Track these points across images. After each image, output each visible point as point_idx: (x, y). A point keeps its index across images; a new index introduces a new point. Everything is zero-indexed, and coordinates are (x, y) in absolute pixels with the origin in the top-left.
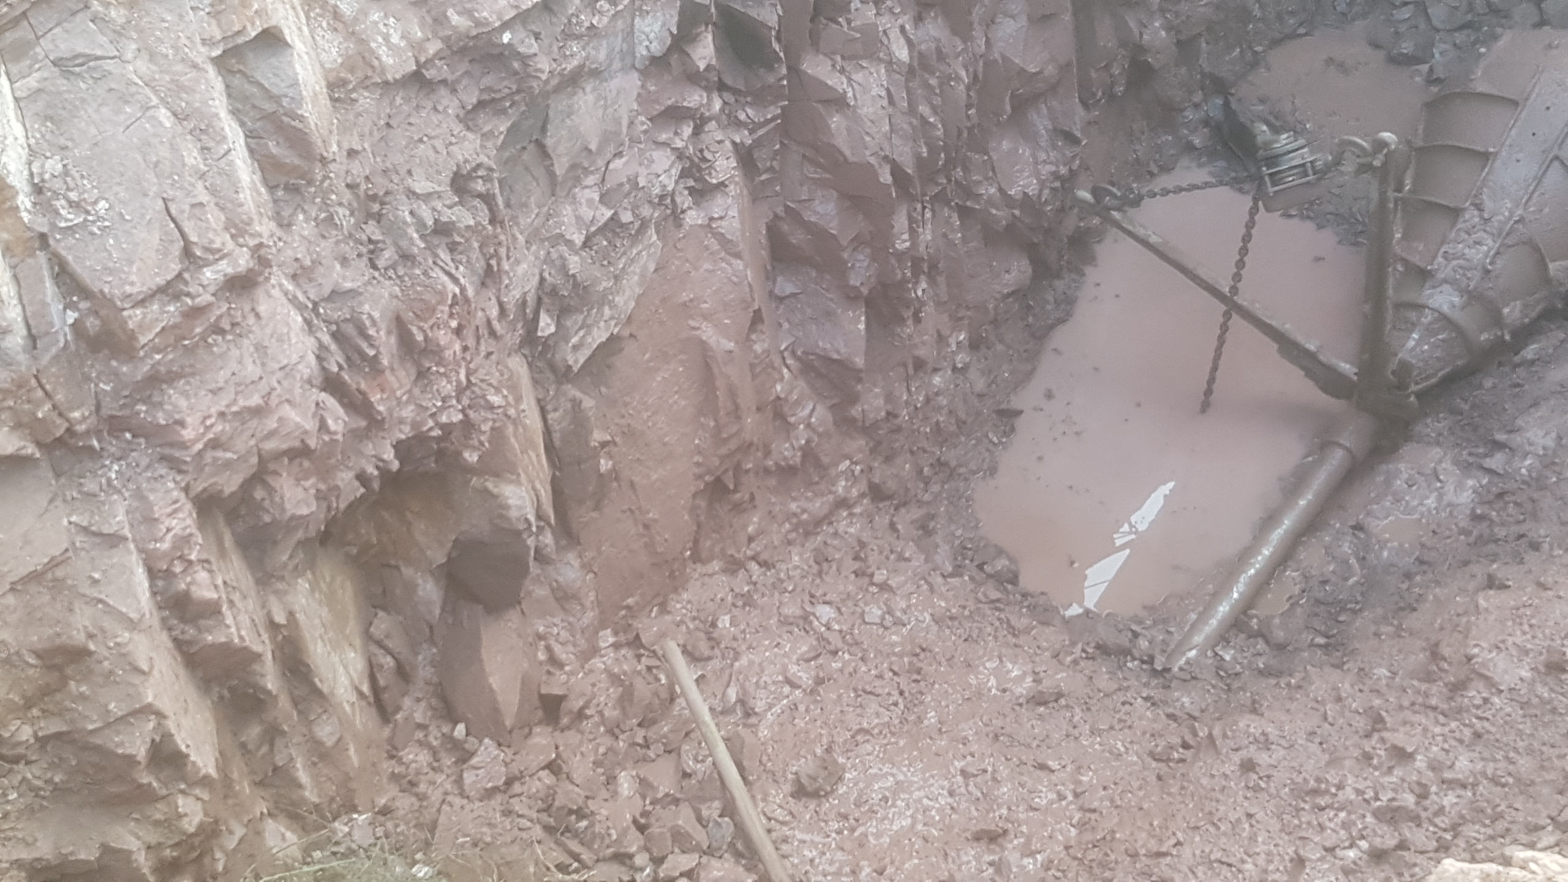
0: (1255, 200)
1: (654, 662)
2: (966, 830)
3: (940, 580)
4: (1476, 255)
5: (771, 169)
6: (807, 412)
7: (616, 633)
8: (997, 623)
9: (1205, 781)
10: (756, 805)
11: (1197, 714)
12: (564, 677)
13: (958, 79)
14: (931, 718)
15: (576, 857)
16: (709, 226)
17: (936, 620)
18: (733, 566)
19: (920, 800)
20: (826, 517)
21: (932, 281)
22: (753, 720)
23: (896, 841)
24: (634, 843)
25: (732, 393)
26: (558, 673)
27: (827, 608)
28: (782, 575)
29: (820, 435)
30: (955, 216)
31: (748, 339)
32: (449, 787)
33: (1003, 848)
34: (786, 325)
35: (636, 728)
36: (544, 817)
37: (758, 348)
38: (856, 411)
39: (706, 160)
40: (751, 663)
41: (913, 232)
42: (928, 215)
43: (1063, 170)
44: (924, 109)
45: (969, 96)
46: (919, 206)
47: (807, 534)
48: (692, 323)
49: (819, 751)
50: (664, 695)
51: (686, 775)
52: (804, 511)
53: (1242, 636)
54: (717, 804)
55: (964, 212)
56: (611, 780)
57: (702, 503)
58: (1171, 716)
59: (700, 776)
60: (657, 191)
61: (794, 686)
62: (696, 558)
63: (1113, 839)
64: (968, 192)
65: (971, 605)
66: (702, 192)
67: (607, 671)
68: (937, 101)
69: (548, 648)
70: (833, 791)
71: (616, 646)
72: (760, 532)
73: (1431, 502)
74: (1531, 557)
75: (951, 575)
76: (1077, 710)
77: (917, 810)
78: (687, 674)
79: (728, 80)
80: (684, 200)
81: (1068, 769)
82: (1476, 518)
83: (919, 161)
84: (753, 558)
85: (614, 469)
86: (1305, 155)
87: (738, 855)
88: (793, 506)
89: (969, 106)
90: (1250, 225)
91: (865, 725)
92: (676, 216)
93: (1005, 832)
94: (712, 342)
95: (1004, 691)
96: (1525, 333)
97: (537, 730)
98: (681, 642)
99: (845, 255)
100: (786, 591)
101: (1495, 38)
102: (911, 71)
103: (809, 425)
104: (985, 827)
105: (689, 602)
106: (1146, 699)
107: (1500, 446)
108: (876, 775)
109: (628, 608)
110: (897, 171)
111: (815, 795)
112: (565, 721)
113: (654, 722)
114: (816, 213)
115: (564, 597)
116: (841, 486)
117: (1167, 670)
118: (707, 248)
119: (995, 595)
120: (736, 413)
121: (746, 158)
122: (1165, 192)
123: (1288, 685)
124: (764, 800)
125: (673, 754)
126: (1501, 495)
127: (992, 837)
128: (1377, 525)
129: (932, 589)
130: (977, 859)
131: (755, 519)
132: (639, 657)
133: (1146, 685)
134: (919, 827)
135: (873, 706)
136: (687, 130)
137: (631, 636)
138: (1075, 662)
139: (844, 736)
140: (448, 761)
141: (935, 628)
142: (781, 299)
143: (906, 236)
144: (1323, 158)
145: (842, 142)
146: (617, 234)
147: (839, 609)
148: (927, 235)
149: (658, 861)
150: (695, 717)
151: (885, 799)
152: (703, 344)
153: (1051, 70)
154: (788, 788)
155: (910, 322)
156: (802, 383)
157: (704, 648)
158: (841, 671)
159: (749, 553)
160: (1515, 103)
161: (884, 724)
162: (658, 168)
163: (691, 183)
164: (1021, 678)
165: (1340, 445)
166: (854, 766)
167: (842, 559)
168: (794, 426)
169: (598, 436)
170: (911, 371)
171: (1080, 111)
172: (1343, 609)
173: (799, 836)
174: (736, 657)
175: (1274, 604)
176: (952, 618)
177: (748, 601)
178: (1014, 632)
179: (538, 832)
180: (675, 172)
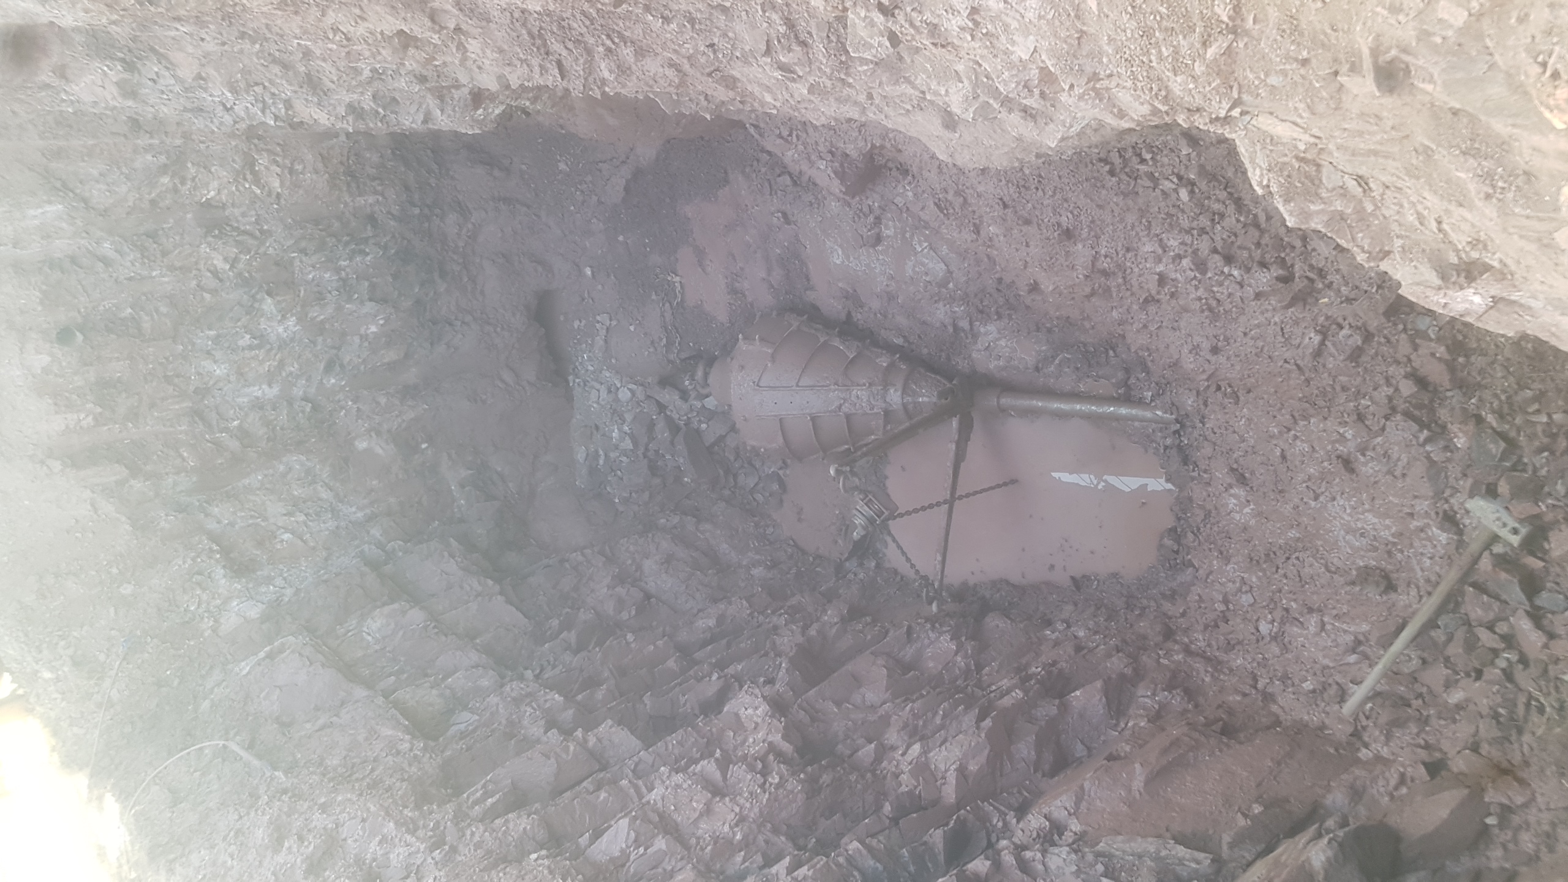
0: (895, 518)
1: (1362, 717)
2: (1352, 480)
3: (1201, 572)
4: (863, 394)
5: (1019, 792)
6: (1146, 700)
7: (1358, 749)
8: (1209, 526)
9: (1238, 368)
10: (1417, 610)
11: (1194, 392)
12: (1409, 769)
13: (912, 710)
14: (1293, 534)
15: (1528, 705)
16: (1074, 814)
17: (1228, 560)
18: (1268, 697)
19: (1350, 515)
20: (1202, 657)
21: (1028, 665)
22: (1361, 638)
23: (1386, 515)
24: (1493, 673)
25: (1165, 751)
26: (1408, 775)
27: (1261, 628)
28: (1255, 664)
29: (1156, 685)
30: (984, 672)
31: (1126, 757)
32: (1534, 810)
33: (1350, 453)
34: (1102, 738)
35: (1414, 707)
36: (1514, 738)
37: (1128, 748)
38: (1128, 671)
39: (1038, 835)
40: (1324, 657)
41: (1008, 692)
42: (994, 687)
43: (928, 626)
44: (938, 720)
45: (917, 699)
46: (992, 695)
47: (1220, 663)
48: (1138, 796)
49: (1358, 589)
50: (1379, 700)
51: (1424, 662)
52: (1207, 671)
53: (1133, 393)
54: (1433, 633)
55: (979, 668)
56: (1459, 707)
57: (1242, 735)
58: (1206, 404)
59: (1419, 652)
60: (1073, 856)
61: (1323, 624)
62: (1278, 722)
63: (1304, 397)
64: (967, 672)
65: (1206, 546)
66: (1058, 828)
67: (1387, 744)
68: (930, 714)
69: (1396, 788)
70: (1377, 568)
71: (1366, 746)
72: (1237, 691)
73: (1003, 343)
74: (1008, 279)
75: (1194, 567)
76: (1235, 455)
77: (1357, 513)
78: (1358, 694)
79: (984, 843)
80: (1068, 837)
81: (1275, 442)
82: (1000, 317)
83: (968, 708)
84: (1255, 688)
85: (1257, 801)
86: (861, 506)
87: (1457, 605)
88: (1208, 679)
89: (922, 696)
90: (908, 513)
91: (1323, 569)
92: (1080, 837)
93: (1338, 457)
94: (1142, 778)
95: (1248, 501)
96: (890, 348)
97: (1455, 770)
98: (1337, 707)
99: (1043, 723)
100: (1264, 658)
101: (753, 447)
102: (922, 739)
103: (1154, 694)
104: (1343, 470)
105: (1309, 713)
106: (1204, 424)
107: (956, 327)
108: (1351, 548)
109: (1336, 750)
110: (981, 718)
111: (1386, 577)
112: (1438, 755)
113: (1402, 698)
114: (1029, 753)
115: (1356, 794)
116: (1179, 657)
117: (1177, 421)
118: (1088, 809)
119: (1190, 536)
120: (1175, 743)
121: (1022, 811)
122: (913, 566)
123: (1149, 355)
124: (1410, 606)
125: (1416, 675)
126: (981, 312)
127: (1347, 463)
128: (1030, 360)
129: (1211, 573)
130: (1365, 464)
131: (1231, 698)
132: (1364, 728)
133: (1194, 427)
134: (1367, 506)
135: (1307, 571)
136: (1028, 854)
137: (1354, 739)
138: (1205, 471)
139: (1339, 580)
140: (1516, 819)
141: (1233, 560)
142: (1089, 749)
143: (1014, 694)
144: (858, 496)
145: (982, 758)
146: (1114, 869)
147: (1257, 620)
148: (1005, 683)
149: (1495, 652)
150: (1385, 675)
151: (1362, 535)
152: (1147, 783)
153: (880, 661)
154: (1393, 596)
155: (1059, 666)
156: (1131, 712)
157: (1333, 691)
158: (1295, 600)
159: (1254, 692)
160: (781, 420)
161: (1315, 559)
162: (1060, 862)
163: (1056, 837)
164: (1234, 496)
165: (998, 403)
166: (1353, 563)
167: (1223, 635)
168: (1159, 703)
169: (1242, 822)
170: (1085, 651)
171: (891, 633)
172: (1087, 352)
173: (1420, 573)
174: (1328, 667)
175: (1104, 387)
176: (1221, 553)
177: (1285, 678)
178: (1208, 514)
179: (1526, 738)
180: (1056, 850)
